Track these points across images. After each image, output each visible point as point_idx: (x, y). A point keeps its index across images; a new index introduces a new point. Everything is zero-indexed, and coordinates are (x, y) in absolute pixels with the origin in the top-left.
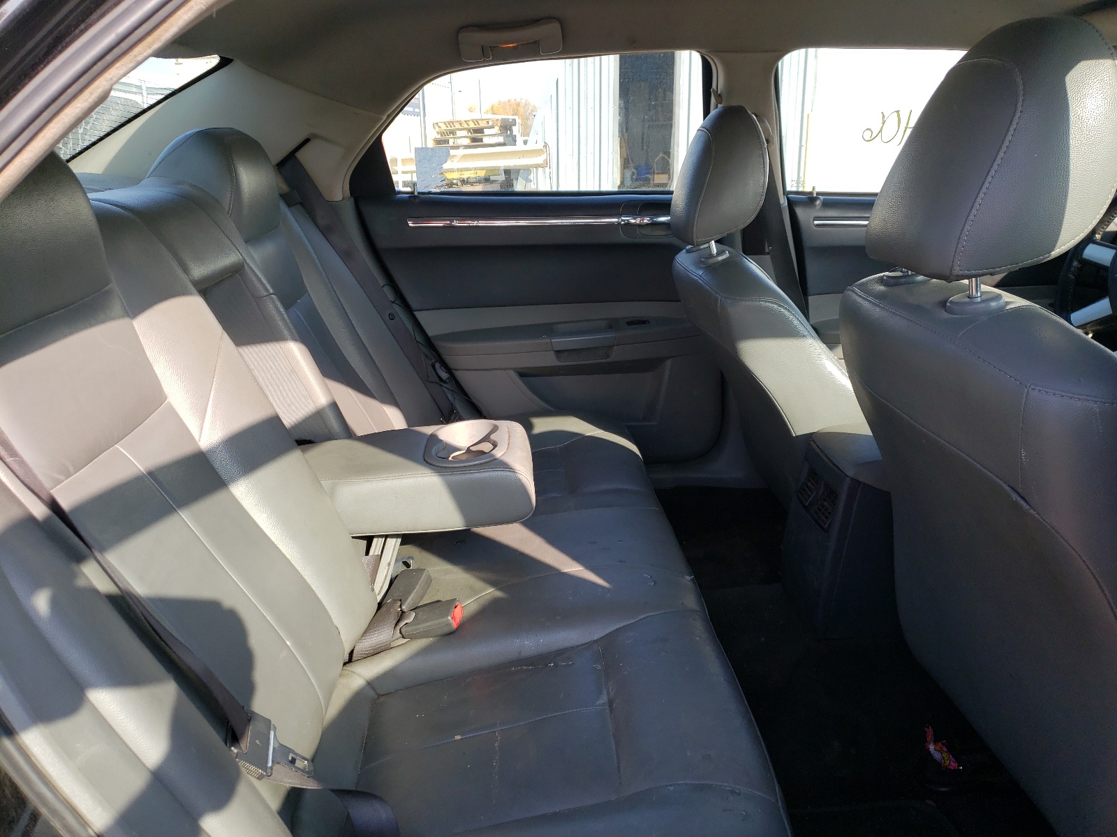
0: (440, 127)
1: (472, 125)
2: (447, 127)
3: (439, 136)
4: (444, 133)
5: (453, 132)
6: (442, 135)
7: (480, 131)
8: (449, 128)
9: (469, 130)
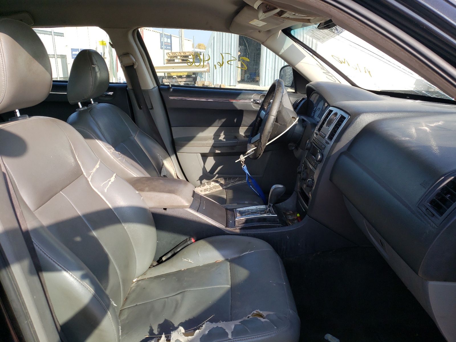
0: (169, 54)
1: (182, 54)
2: (173, 55)
3: (169, 58)
4: (171, 57)
5: (176, 57)
6: (170, 58)
7: (187, 57)
8: (174, 55)
9: (181, 56)
